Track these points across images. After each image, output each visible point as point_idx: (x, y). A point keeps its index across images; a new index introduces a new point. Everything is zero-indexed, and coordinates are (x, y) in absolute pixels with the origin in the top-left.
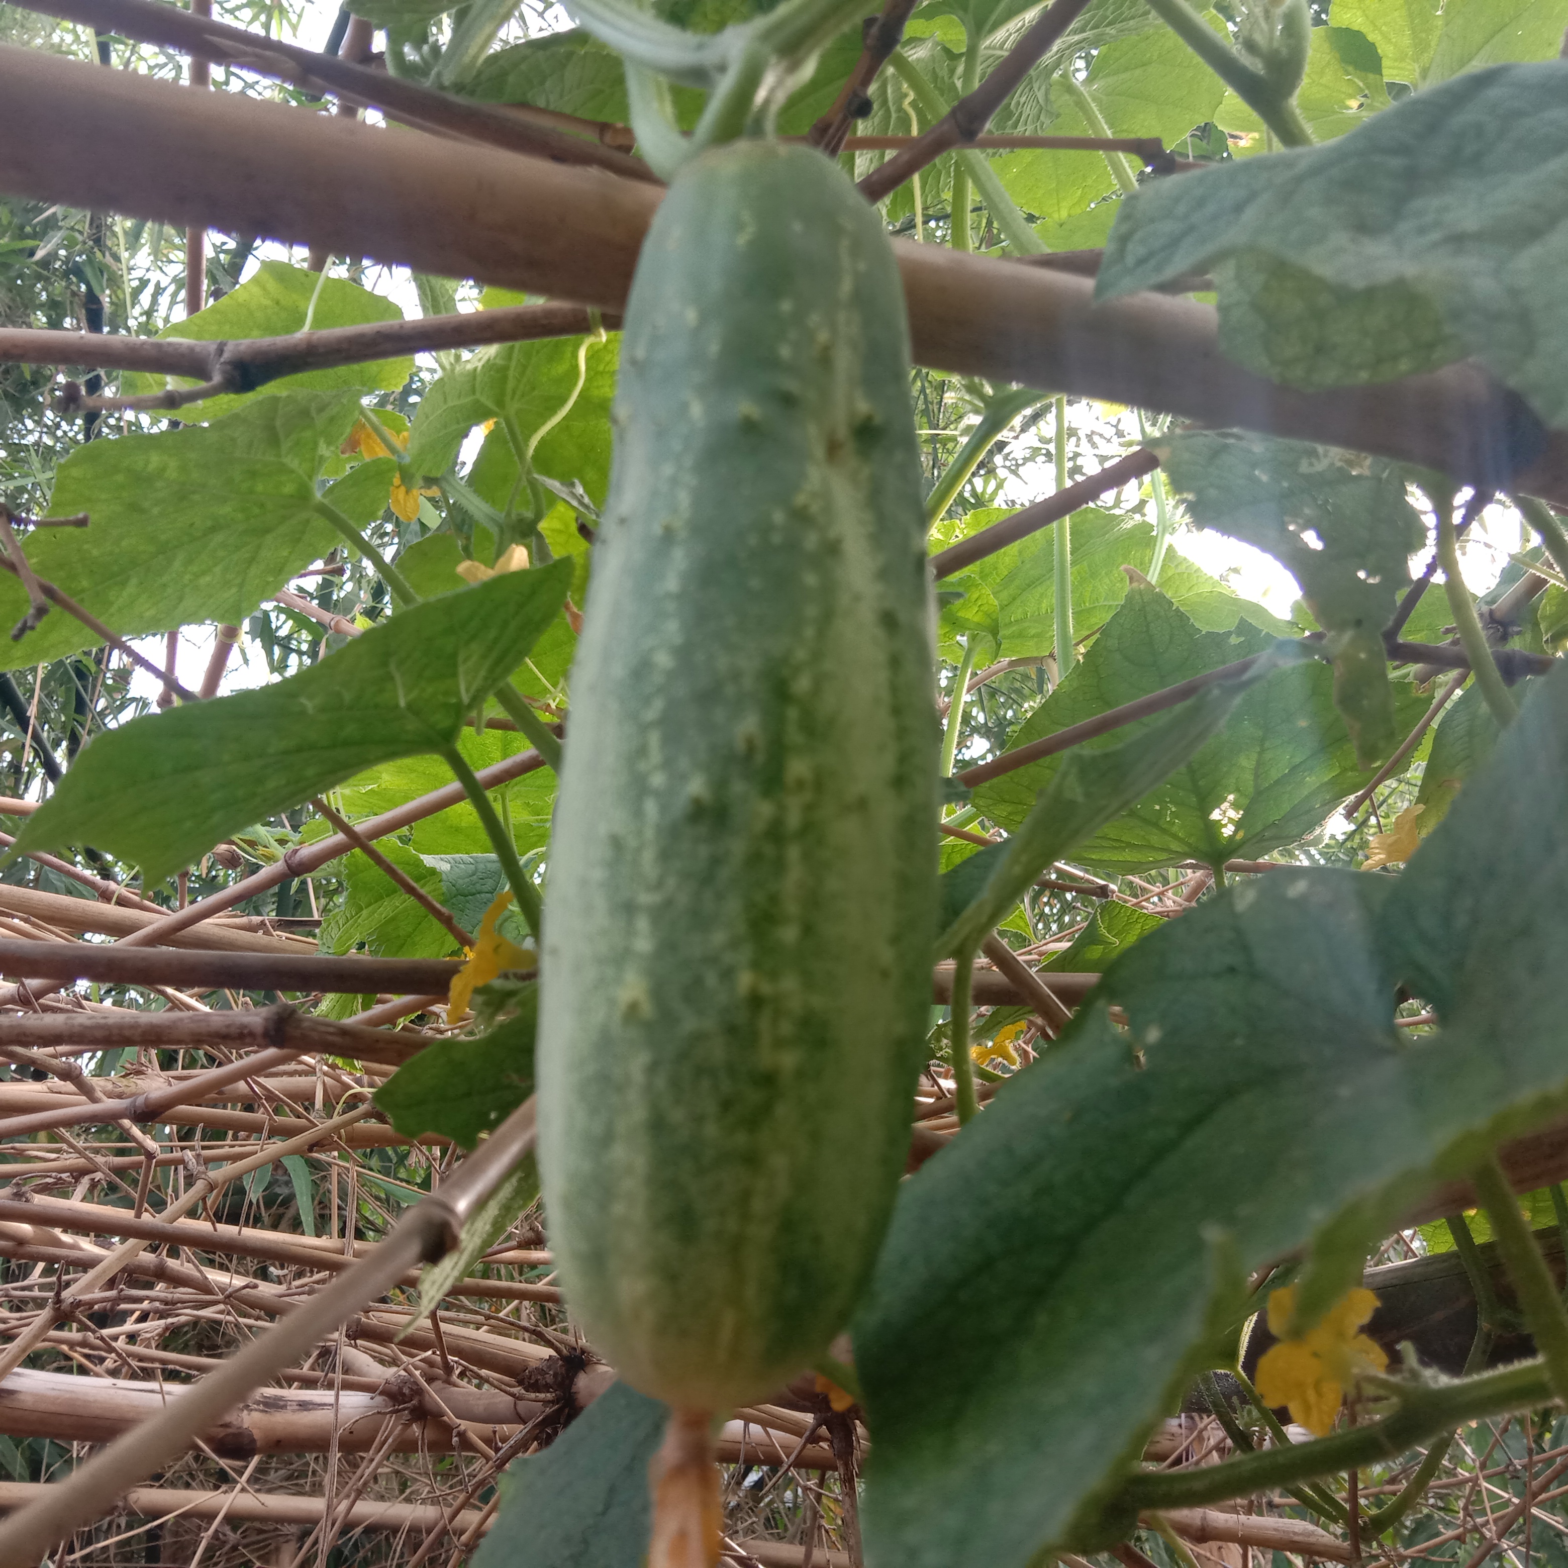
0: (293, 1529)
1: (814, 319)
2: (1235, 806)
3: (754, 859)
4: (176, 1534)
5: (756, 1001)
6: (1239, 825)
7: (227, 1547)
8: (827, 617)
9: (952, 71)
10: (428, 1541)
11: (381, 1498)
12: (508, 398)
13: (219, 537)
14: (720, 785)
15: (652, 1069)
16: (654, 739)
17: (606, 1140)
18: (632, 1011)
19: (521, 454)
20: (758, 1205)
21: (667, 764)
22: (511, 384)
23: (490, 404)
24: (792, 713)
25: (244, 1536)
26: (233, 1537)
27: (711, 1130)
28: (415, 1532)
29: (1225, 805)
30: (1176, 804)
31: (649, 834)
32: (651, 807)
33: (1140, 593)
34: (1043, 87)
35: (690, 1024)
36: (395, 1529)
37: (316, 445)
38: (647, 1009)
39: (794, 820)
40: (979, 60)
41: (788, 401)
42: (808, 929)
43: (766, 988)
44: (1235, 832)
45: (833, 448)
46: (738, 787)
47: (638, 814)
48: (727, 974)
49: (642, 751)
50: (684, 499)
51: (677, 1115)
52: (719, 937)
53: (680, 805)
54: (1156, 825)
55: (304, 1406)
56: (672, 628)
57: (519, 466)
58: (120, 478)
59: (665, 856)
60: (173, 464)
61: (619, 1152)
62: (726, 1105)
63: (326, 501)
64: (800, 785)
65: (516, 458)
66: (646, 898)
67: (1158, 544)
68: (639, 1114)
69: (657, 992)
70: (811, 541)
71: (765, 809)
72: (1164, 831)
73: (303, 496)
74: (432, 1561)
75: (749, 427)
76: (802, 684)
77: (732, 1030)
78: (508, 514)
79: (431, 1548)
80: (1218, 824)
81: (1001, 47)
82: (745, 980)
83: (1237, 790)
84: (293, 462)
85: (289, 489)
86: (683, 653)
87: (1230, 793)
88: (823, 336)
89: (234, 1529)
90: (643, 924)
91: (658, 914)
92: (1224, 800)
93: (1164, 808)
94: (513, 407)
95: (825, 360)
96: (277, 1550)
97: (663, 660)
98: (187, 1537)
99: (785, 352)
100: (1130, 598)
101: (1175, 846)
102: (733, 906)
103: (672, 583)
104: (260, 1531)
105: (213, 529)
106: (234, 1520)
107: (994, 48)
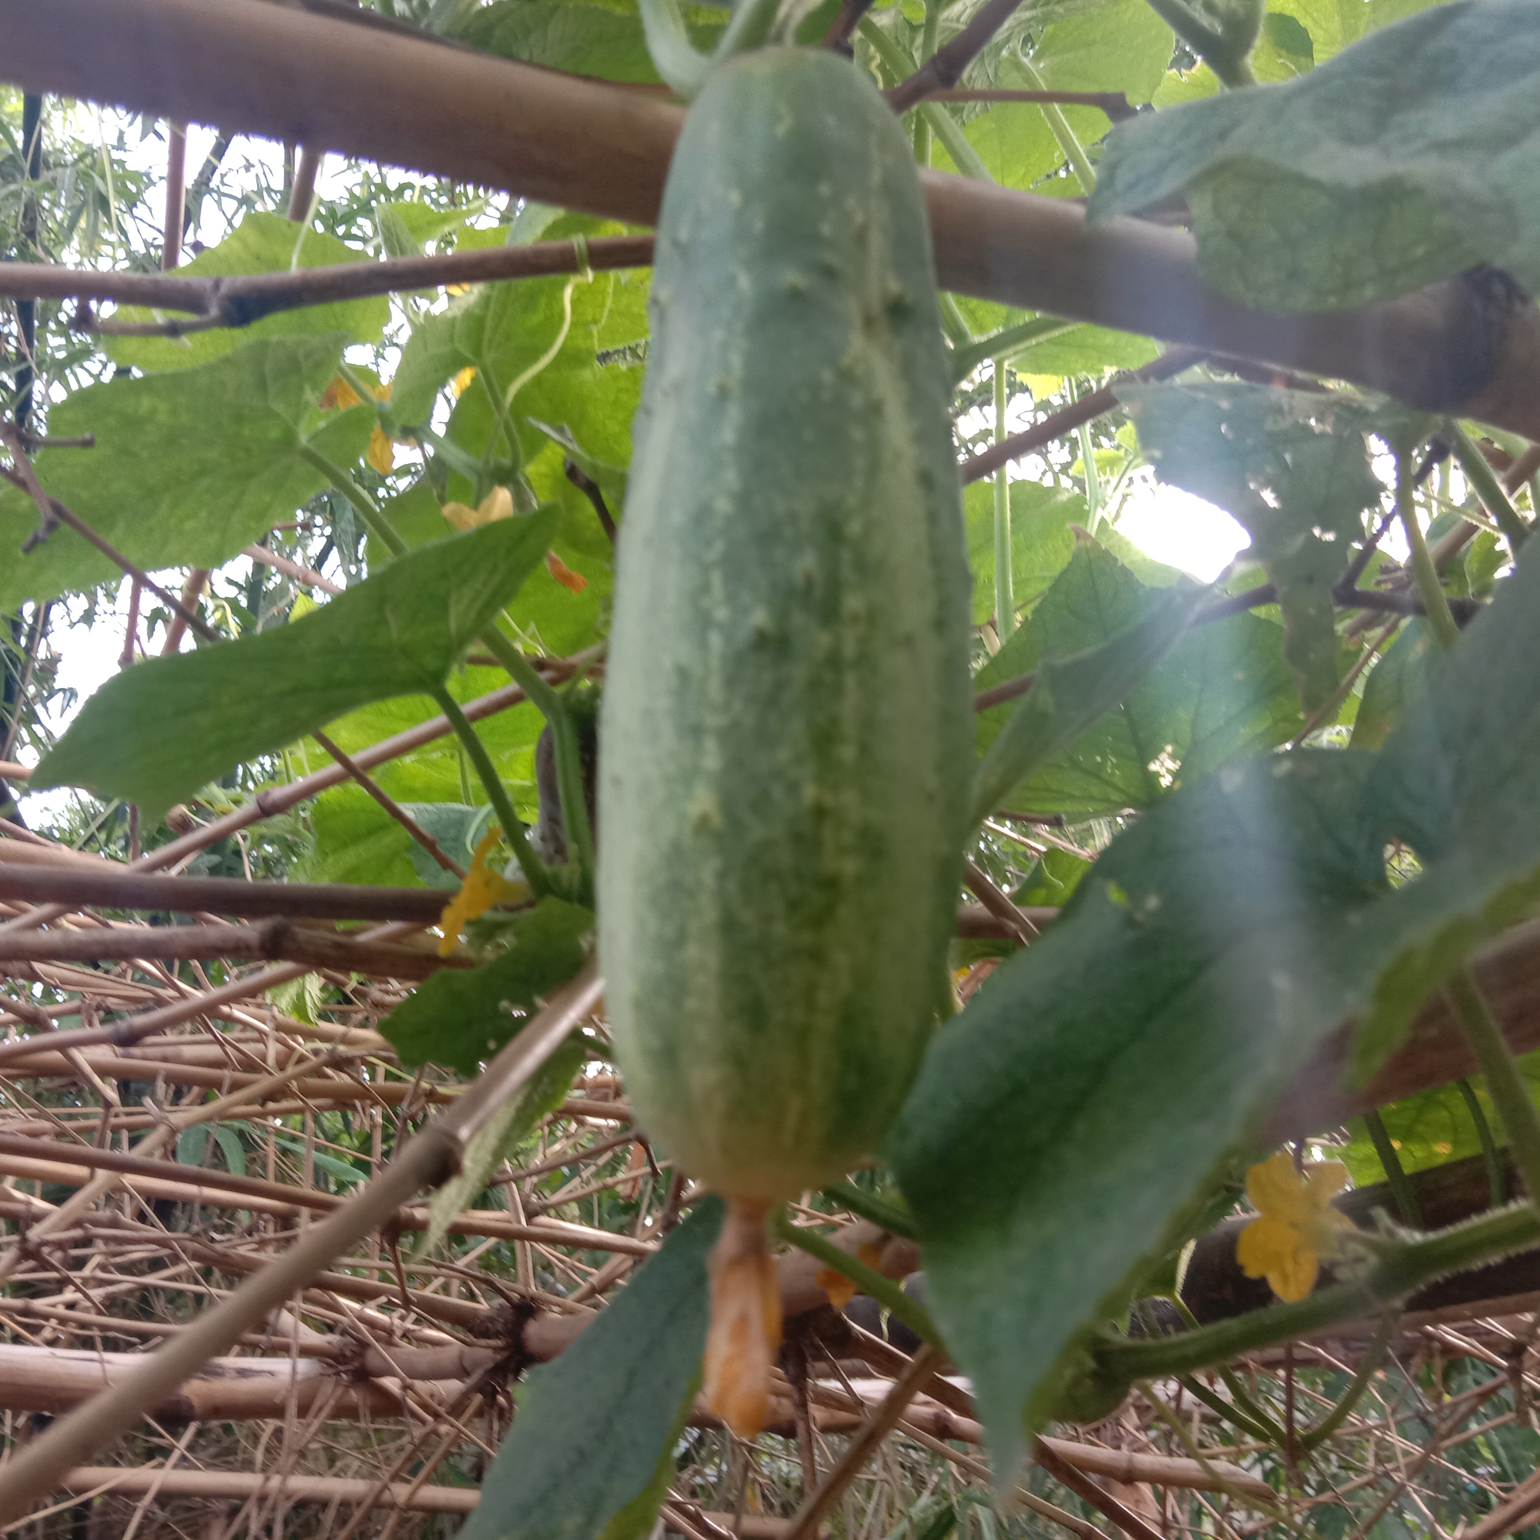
0: (221, 1506)
1: (851, 202)
2: (1173, 757)
3: (814, 685)
4: (104, 1513)
5: (820, 812)
6: (1176, 775)
7: (156, 1526)
8: (874, 468)
9: (912, 41)
10: (358, 1514)
11: (310, 1473)
12: (485, 349)
13: (205, 482)
14: (781, 616)
15: (722, 875)
16: (716, 579)
17: (679, 941)
18: (703, 825)
19: (498, 404)
20: (823, 998)
21: (731, 599)
22: (488, 333)
23: (468, 354)
24: (846, 555)
25: (173, 1514)
26: (161, 1515)
27: (780, 929)
28: (346, 1505)
29: (1163, 756)
30: (1115, 754)
31: (715, 661)
32: (716, 640)
33: (1087, 550)
34: (993, 65)
35: (758, 832)
36: (324, 1504)
37: (301, 389)
38: (717, 821)
39: (849, 650)
40: (938, 30)
41: (829, 273)
42: (865, 750)
43: (829, 800)
44: (1173, 783)
45: (869, 322)
46: (798, 619)
47: (703, 644)
48: (793, 788)
49: (705, 588)
50: (736, 360)
51: (747, 916)
52: (783, 755)
53: (744, 635)
54: (1097, 776)
55: (243, 1373)
56: (731, 477)
57: (497, 416)
58: (111, 421)
59: (731, 682)
60: (163, 407)
61: (692, 952)
62: (793, 905)
63: (311, 447)
64: (855, 618)
65: (493, 408)
66: (713, 721)
67: (1091, 517)
68: (710, 915)
69: (727, 805)
70: (857, 399)
71: (824, 639)
72: (1106, 783)
73: (288, 441)
74: (362, 1534)
75: (795, 295)
76: (854, 528)
77: (797, 838)
78: (487, 462)
79: (360, 1523)
80: (1157, 775)
81: (958, 20)
82: (809, 792)
83: (1175, 742)
84: (279, 407)
85: (275, 433)
86: (743, 500)
87: (1167, 743)
88: (859, 218)
89: (163, 1507)
90: (711, 745)
91: (726, 735)
92: (1162, 750)
93: (1105, 758)
94: (489, 357)
95: (861, 238)
96: (207, 1526)
97: (723, 505)
98: (115, 1517)
99: (826, 229)
100: (1076, 556)
101: (1115, 797)
102: (797, 726)
103: (728, 436)
104: (189, 1509)
105: (202, 472)
106: (165, 1497)
107: (952, 20)
